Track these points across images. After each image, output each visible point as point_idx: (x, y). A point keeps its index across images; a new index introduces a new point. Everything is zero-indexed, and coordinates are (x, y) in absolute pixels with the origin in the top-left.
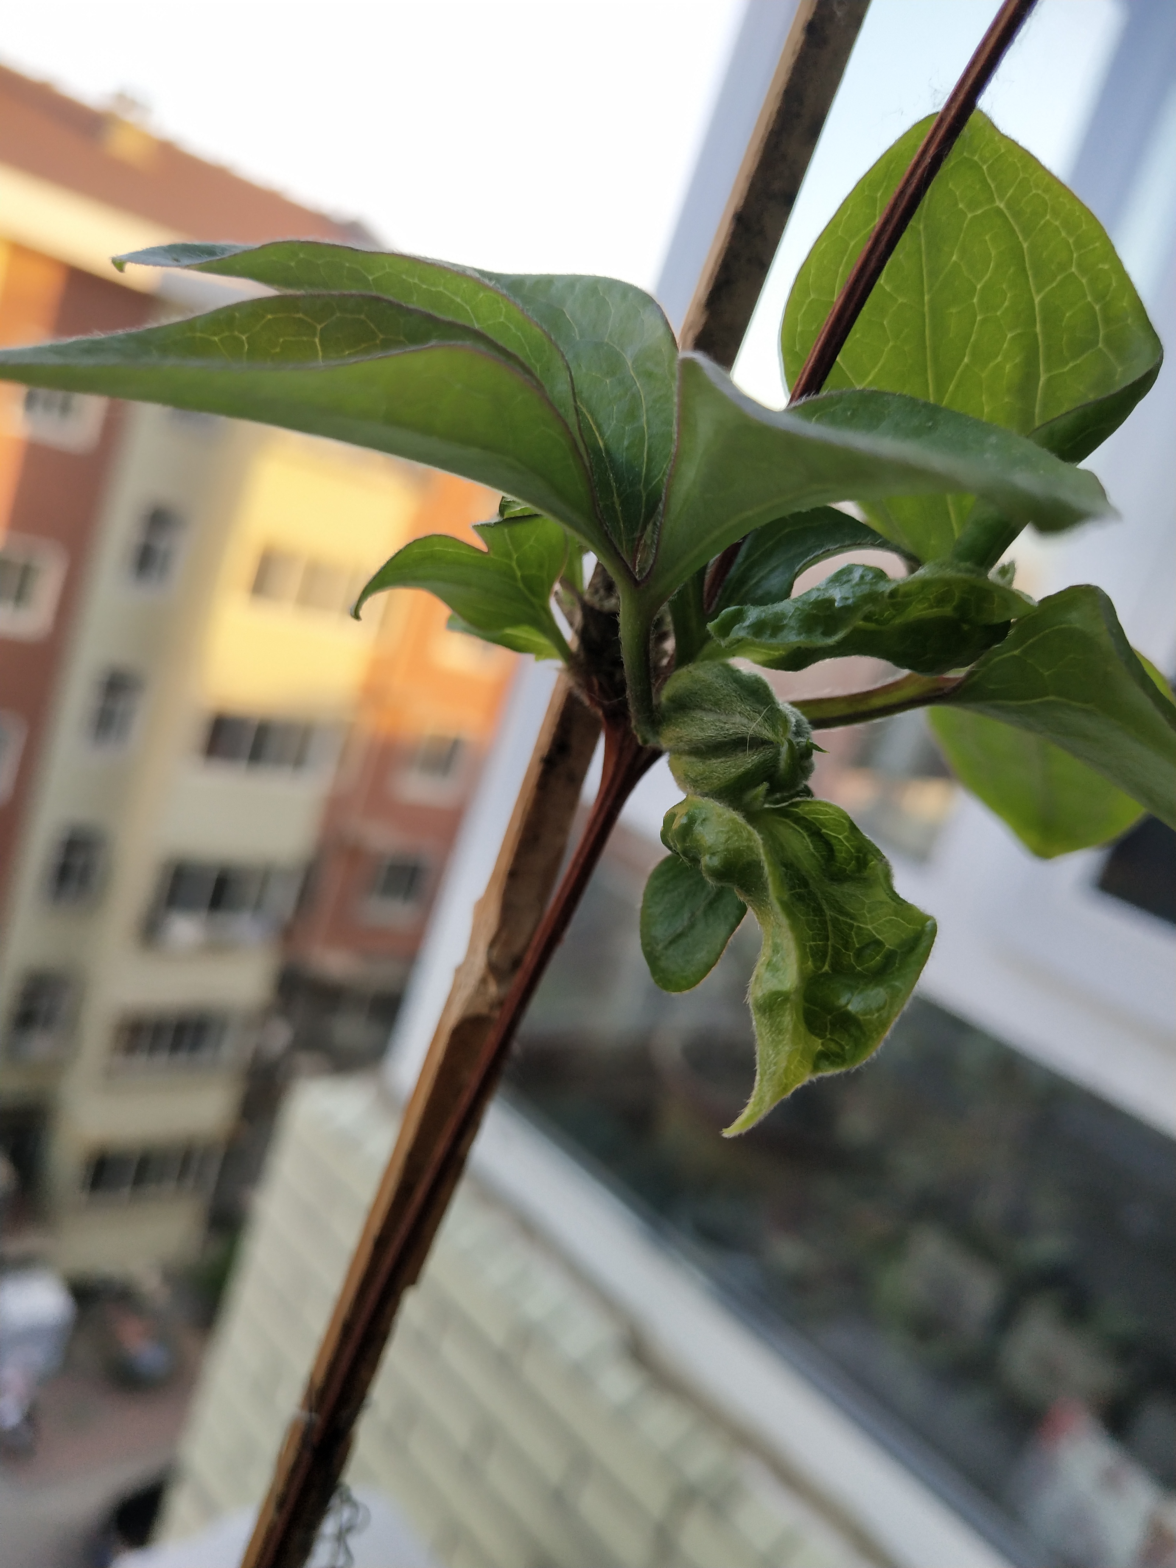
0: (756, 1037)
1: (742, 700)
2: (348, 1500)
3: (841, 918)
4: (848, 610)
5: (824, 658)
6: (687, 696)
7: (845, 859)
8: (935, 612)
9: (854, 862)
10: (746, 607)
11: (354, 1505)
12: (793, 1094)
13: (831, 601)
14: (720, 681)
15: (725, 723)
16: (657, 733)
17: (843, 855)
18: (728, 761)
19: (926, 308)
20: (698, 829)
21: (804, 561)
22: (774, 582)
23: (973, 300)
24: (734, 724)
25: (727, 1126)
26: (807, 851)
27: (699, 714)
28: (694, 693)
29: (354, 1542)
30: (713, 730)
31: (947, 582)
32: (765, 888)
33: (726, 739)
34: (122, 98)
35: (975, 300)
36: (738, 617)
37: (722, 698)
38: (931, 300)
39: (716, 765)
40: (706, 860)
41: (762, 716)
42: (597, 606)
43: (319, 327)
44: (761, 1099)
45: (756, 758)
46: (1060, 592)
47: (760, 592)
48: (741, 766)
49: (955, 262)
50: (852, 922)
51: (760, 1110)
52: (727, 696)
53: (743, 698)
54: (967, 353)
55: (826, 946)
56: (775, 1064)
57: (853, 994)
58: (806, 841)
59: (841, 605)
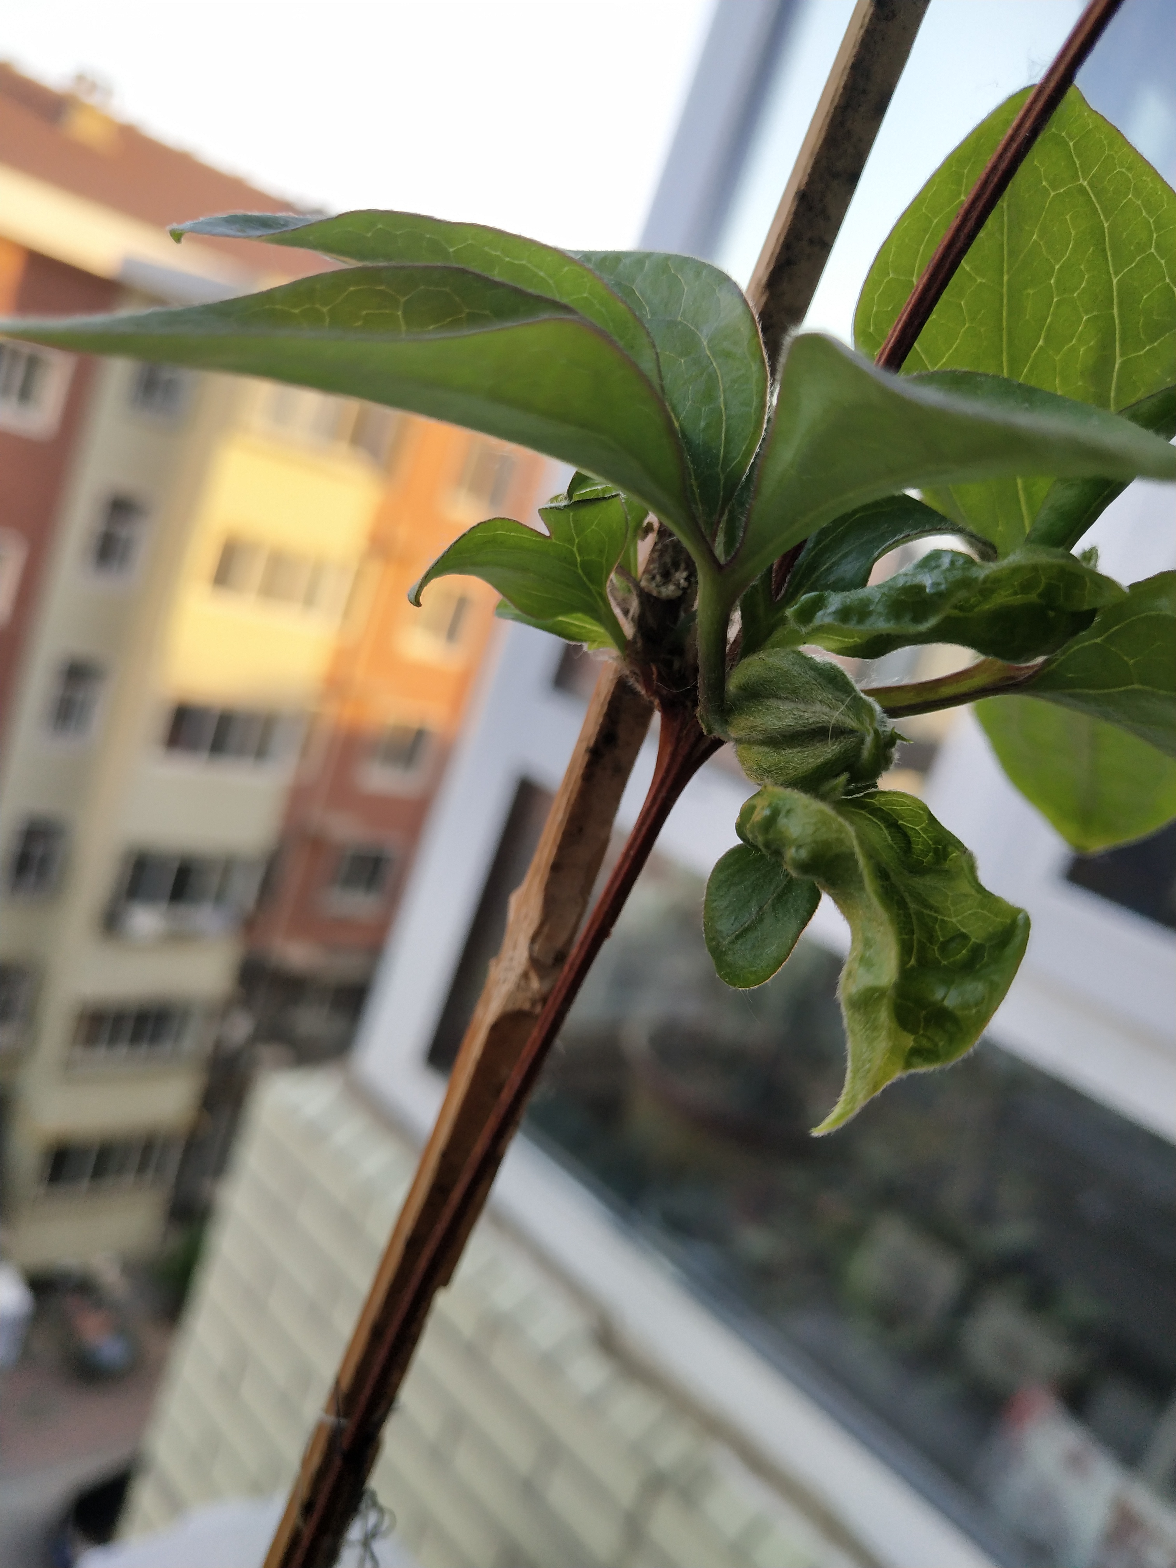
0: (847, 1034)
1: (822, 688)
2: (375, 1504)
3: (925, 911)
4: (940, 596)
5: (904, 646)
6: (761, 684)
7: (922, 851)
8: (1019, 599)
9: (931, 854)
10: (826, 593)
11: (381, 1511)
12: (883, 1091)
13: (920, 588)
14: (796, 668)
15: (804, 712)
16: (726, 722)
17: (920, 846)
18: (806, 751)
19: (1005, 289)
20: (782, 821)
21: (883, 547)
22: (848, 569)
23: (1051, 280)
24: (814, 712)
25: (817, 1125)
26: (886, 843)
27: (773, 703)
28: (768, 681)
29: (380, 1547)
30: (791, 719)
31: (1035, 568)
32: (861, 881)
33: (805, 729)
34: (80, 78)
35: (1052, 281)
36: (818, 604)
37: (800, 686)
38: (1009, 280)
39: (792, 755)
40: (791, 853)
41: (845, 704)
42: (655, 594)
43: (403, 300)
44: (853, 1099)
45: (836, 748)
46: (1148, 579)
47: (832, 578)
48: (820, 756)
49: (1035, 241)
50: (935, 915)
51: (852, 1109)
52: (807, 684)
53: (823, 687)
54: (1043, 335)
55: (911, 940)
56: (870, 1061)
57: (949, 989)
58: (884, 832)
59: (933, 591)
